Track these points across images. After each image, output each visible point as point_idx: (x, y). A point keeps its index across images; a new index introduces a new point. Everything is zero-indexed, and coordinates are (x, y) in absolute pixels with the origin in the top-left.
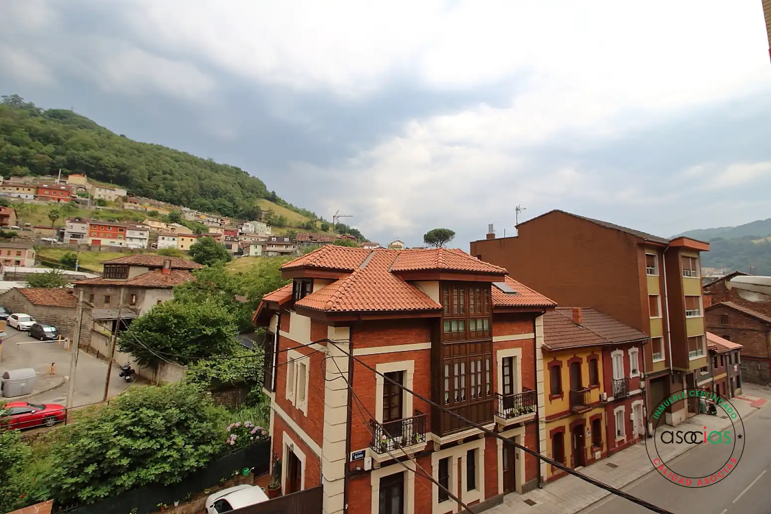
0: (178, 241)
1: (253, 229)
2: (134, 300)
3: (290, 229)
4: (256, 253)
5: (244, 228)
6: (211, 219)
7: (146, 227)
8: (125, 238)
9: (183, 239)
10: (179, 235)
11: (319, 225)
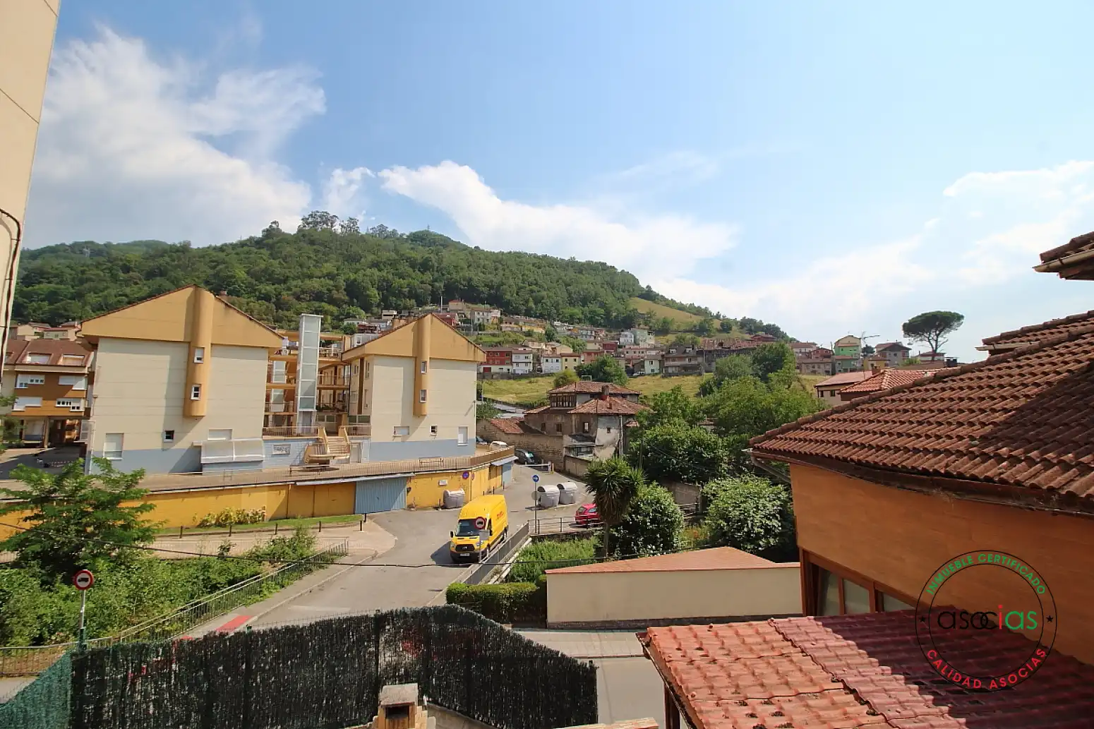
0: (562, 362)
1: (633, 340)
2: (587, 428)
3: (680, 335)
4: (653, 370)
5: (622, 340)
6: (584, 333)
7: (527, 349)
8: (512, 363)
9: (566, 360)
10: (562, 355)
11: (717, 324)
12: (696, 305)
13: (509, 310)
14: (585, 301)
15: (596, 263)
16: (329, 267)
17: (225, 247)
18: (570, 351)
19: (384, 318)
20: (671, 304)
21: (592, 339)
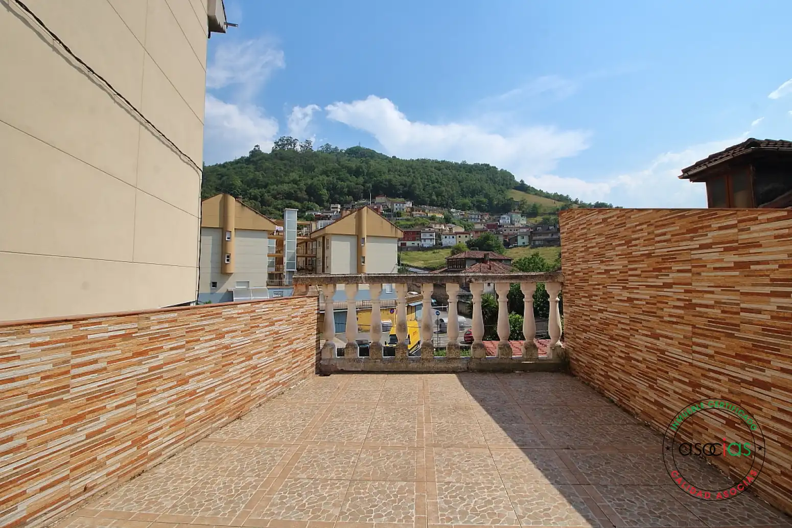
0: (456, 238)
1: (510, 221)
3: (546, 216)
4: (523, 243)
5: (501, 221)
6: (473, 216)
7: (432, 229)
8: (420, 240)
9: (460, 237)
10: (456, 233)
12: (559, 194)
13: (418, 202)
14: (473, 193)
15: (482, 165)
16: (294, 176)
17: (226, 165)
18: (463, 230)
19: (332, 210)
20: (539, 193)
21: (479, 221)
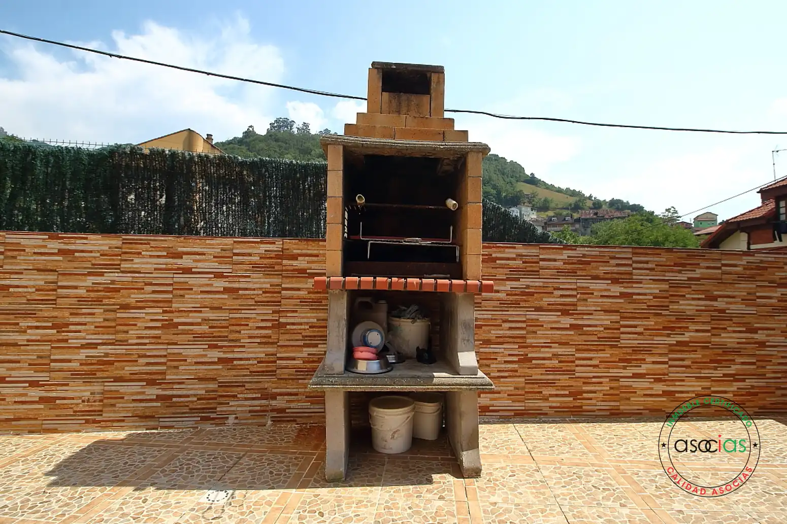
3: (558, 211)
11: (589, 204)
12: (572, 189)
20: (550, 188)
